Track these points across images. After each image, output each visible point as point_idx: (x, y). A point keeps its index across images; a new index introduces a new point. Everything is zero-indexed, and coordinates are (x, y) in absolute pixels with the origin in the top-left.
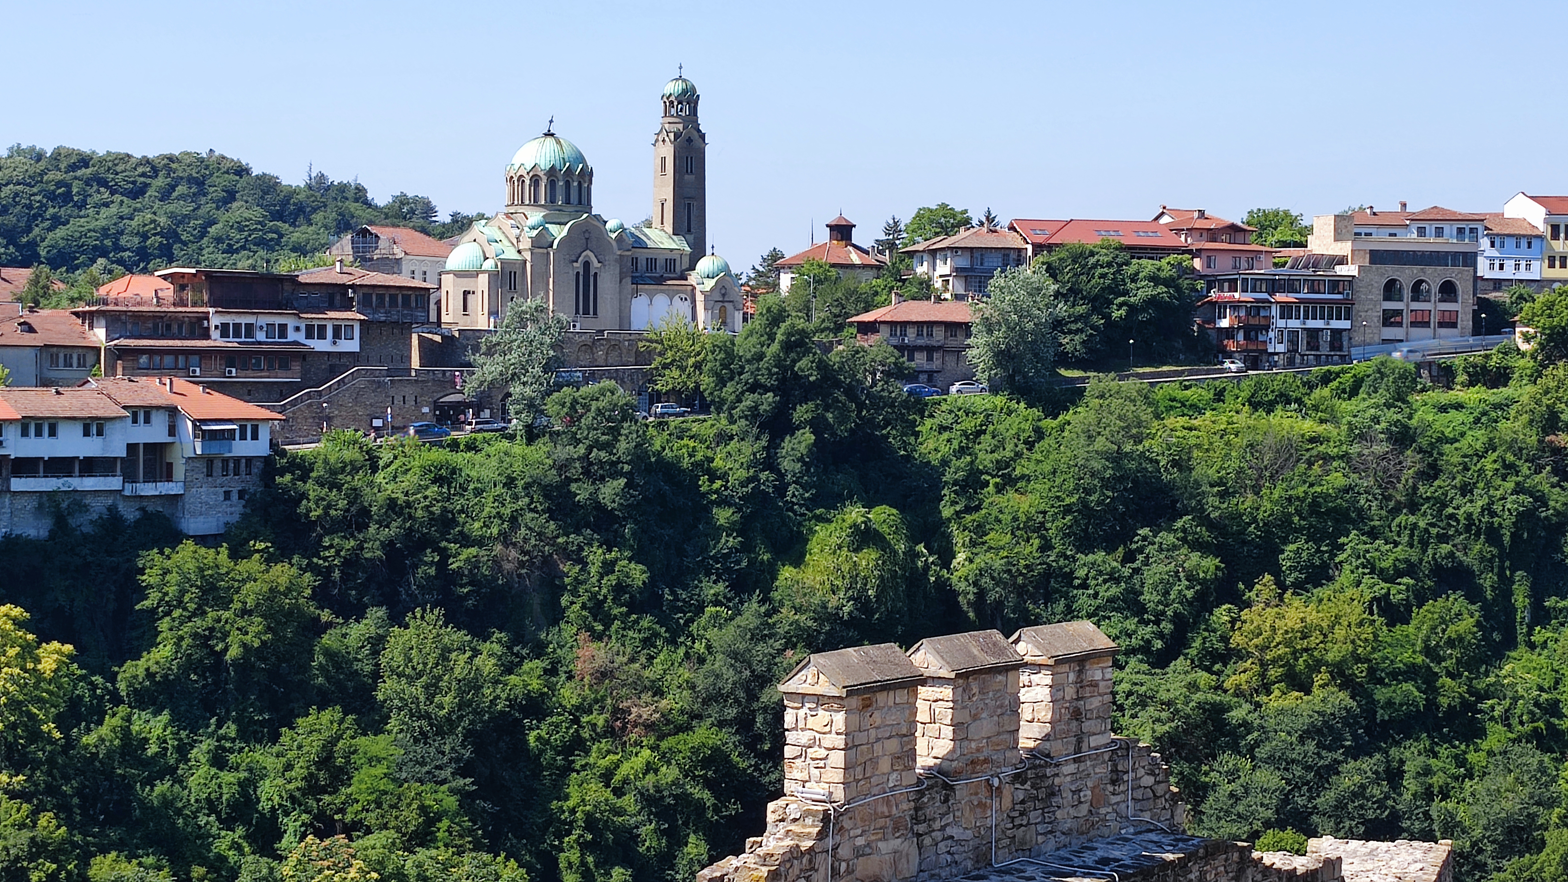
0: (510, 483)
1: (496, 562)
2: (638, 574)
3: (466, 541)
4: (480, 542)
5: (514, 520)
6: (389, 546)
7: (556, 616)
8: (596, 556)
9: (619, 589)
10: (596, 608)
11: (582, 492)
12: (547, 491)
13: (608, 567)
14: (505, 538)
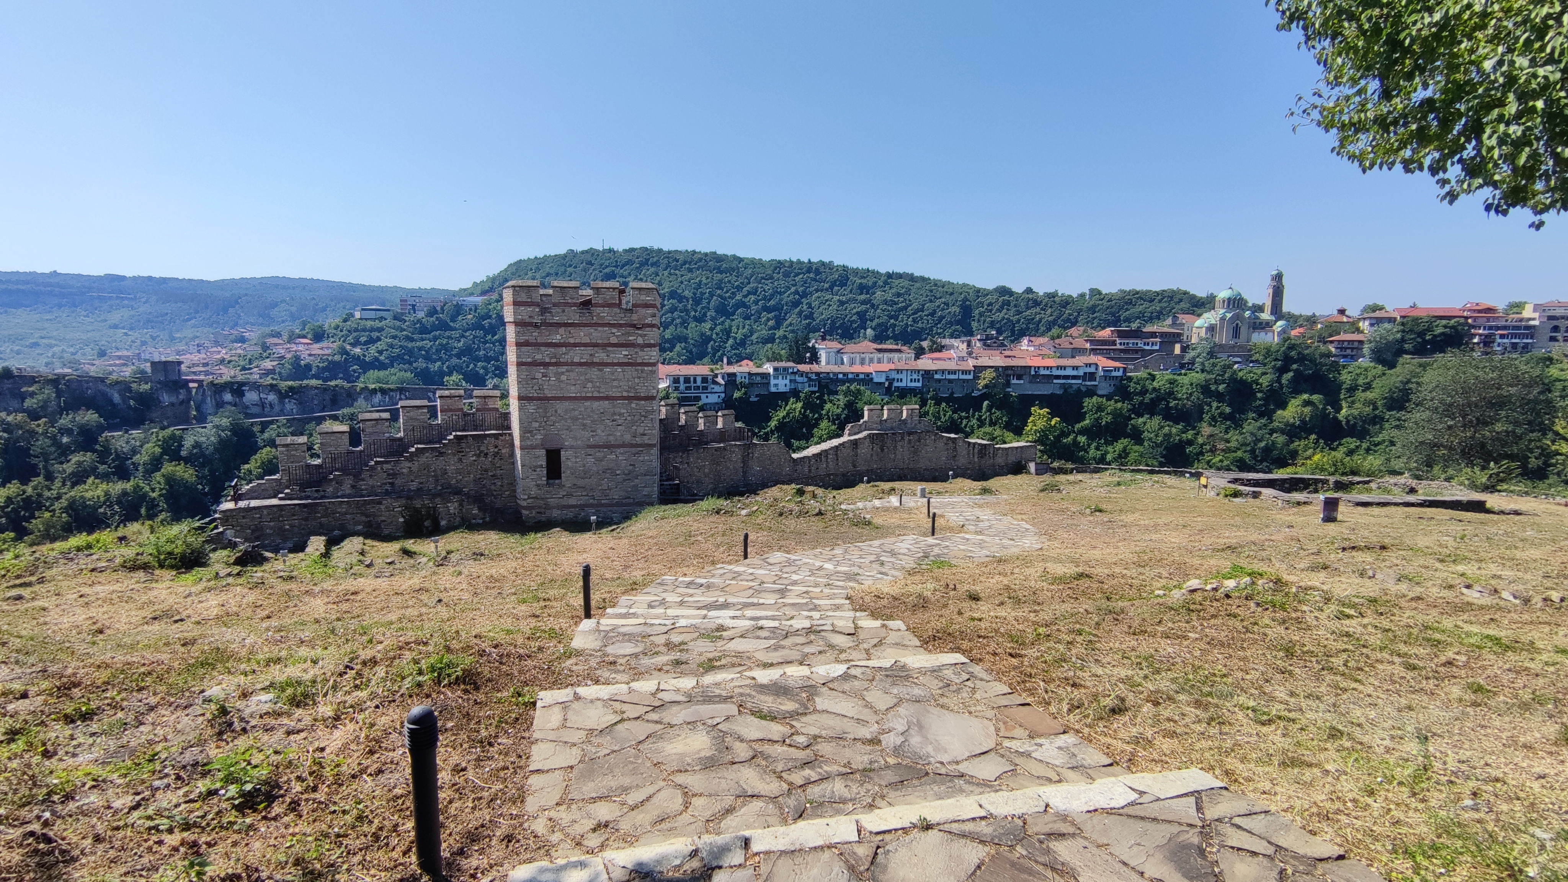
0: (1192, 384)
1: (1184, 405)
2: (1228, 410)
3: (1175, 399)
4: (1180, 400)
5: (1191, 394)
6: (1152, 399)
7: (1201, 419)
8: (1215, 404)
9: (1220, 414)
10: (1213, 418)
11: (1213, 388)
12: (1202, 387)
13: (1218, 408)
14: (1188, 399)
